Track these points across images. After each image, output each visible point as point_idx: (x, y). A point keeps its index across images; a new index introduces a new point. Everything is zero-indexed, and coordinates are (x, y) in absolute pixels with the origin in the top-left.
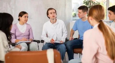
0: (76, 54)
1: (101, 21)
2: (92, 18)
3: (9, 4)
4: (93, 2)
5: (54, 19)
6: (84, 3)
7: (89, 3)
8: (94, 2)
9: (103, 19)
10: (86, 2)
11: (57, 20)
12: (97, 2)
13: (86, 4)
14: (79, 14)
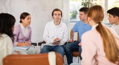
0: (75, 57)
1: (100, 23)
2: (91, 19)
3: (4, 5)
4: (91, 3)
5: (58, 21)
6: (82, 4)
7: (88, 5)
8: (93, 4)
9: (102, 21)
10: (84, 4)
11: (61, 22)
12: (96, 3)
13: (84, 6)
14: (81, 16)
